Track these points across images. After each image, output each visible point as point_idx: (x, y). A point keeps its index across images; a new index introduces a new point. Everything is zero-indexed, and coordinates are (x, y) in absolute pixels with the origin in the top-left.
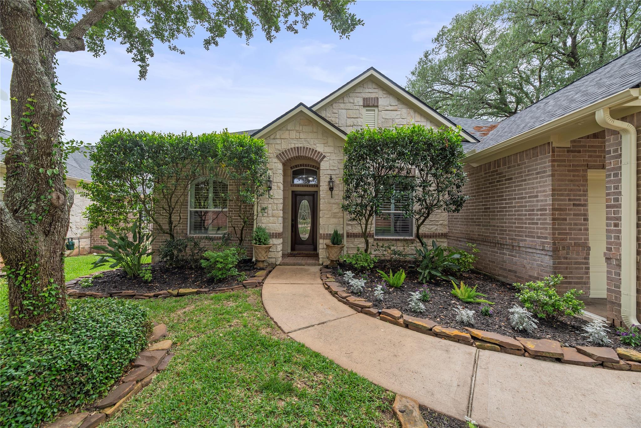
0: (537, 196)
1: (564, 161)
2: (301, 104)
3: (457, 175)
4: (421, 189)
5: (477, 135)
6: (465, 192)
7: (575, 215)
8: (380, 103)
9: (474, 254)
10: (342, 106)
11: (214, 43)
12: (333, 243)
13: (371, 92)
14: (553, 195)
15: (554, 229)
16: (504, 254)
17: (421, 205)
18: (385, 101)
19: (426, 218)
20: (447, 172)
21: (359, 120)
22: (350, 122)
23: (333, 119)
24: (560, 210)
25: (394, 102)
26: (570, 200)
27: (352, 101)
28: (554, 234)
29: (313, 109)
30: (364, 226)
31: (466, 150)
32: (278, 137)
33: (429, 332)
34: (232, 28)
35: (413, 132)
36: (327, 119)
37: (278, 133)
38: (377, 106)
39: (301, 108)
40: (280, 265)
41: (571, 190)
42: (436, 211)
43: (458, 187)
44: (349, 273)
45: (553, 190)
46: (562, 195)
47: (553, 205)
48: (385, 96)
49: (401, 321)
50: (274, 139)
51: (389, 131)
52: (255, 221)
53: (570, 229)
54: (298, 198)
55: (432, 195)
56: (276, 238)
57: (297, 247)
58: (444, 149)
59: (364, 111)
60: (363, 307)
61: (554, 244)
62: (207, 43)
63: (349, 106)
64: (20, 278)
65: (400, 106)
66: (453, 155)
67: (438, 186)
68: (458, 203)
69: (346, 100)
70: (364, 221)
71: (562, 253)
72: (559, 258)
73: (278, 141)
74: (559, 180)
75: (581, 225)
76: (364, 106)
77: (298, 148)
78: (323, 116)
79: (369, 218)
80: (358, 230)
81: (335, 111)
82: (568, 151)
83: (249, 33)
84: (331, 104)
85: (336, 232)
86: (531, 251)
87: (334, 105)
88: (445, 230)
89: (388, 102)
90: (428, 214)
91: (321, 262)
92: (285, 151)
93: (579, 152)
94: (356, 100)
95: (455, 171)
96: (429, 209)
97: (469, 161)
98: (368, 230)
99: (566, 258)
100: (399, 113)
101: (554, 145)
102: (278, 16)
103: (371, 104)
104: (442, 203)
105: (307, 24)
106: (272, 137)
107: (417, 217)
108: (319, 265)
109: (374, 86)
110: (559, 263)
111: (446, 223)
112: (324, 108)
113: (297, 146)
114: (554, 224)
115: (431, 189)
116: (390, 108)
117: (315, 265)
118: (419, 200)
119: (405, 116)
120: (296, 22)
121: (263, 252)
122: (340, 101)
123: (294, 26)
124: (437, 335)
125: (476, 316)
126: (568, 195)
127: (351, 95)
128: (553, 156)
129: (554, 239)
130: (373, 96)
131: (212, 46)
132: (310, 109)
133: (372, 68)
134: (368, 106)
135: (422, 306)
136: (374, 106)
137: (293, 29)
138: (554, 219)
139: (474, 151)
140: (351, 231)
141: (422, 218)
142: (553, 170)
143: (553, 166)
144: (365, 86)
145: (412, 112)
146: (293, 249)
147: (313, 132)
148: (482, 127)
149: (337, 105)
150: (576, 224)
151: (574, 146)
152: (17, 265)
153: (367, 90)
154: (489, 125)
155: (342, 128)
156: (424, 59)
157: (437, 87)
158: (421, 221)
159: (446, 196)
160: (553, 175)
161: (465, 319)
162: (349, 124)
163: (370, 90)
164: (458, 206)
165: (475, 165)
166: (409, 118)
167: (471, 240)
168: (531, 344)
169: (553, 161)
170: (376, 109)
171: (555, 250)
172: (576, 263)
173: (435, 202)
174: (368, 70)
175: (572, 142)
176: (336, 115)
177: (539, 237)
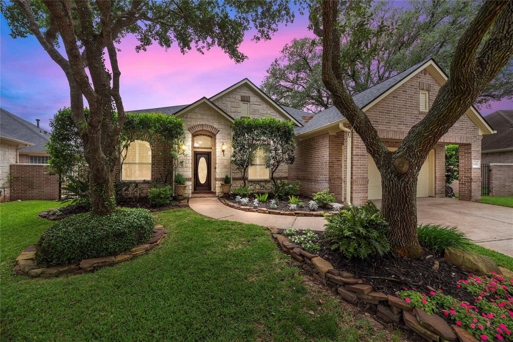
0: (324, 157)
1: (334, 141)
2: (204, 98)
3: (292, 145)
4: (274, 152)
5: (303, 122)
6: (295, 154)
7: (337, 165)
8: (251, 100)
9: (299, 185)
10: (228, 99)
11: (143, 49)
12: (225, 183)
13: (246, 93)
14: (329, 156)
15: (329, 171)
16: (312, 185)
17: (274, 160)
18: (254, 99)
19: (277, 168)
20: (287, 144)
21: (239, 109)
22: (233, 110)
23: (223, 107)
24: (332, 163)
25: (259, 100)
26: (335, 158)
27: (234, 97)
28: (329, 173)
29: (210, 100)
30: (243, 174)
31: (296, 132)
32: (189, 117)
33: (279, 214)
34: (157, 41)
35: (270, 122)
36: (219, 107)
37: (189, 114)
38: (249, 102)
39: (204, 100)
40: (191, 198)
41: (336, 154)
42: (282, 164)
43: (292, 151)
44: (238, 197)
45: (329, 154)
46: (333, 156)
47: (329, 160)
48: (254, 96)
49: (267, 212)
50: (186, 118)
51: (258, 120)
52: (174, 171)
53: (336, 171)
54: (198, 156)
55: (280, 155)
56: (188, 181)
57: (198, 188)
58: (285, 132)
59: (241, 103)
60: (249, 209)
61: (329, 177)
62: (138, 48)
63: (232, 100)
64: (103, 192)
65: (263, 103)
66: (290, 135)
67: (282, 150)
68: (291, 159)
69: (231, 96)
70: (243, 171)
71: (332, 181)
72: (331, 184)
73: (189, 120)
74: (332, 150)
75: (340, 169)
76: (242, 101)
77: (202, 124)
78: (216, 104)
79: (246, 168)
80: (239, 175)
81: (224, 102)
82: (335, 137)
83: (169, 46)
84: (221, 98)
85: (227, 177)
86: (321, 181)
87: (223, 98)
88: (286, 175)
89: (256, 100)
90: (278, 166)
91: (217, 195)
92: (194, 126)
93: (339, 137)
94: (237, 96)
95: (291, 143)
96: (279, 162)
97: (297, 138)
98: (245, 176)
99: (334, 184)
100: (262, 106)
101: (330, 134)
102: (191, 41)
103: (245, 100)
104: (284, 160)
105: (209, 48)
106: (185, 116)
107: (272, 167)
108: (216, 197)
109: (247, 89)
110: (331, 186)
111: (287, 171)
112: (217, 100)
113: (201, 123)
114: (329, 169)
115: (279, 152)
116: (256, 103)
117: (214, 197)
118: (273, 158)
119: (265, 109)
120: (203, 47)
121: (182, 190)
122: (227, 96)
123: (202, 49)
124: (282, 214)
125: (297, 206)
126: (335, 156)
127: (234, 93)
128: (329, 139)
129: (329, 175)
130: (247, 95)
131: (142, 51)
132: (208, 100)
133: (246, 79)
134: (244, 101)
135: (276, 206)
136: (247, 101)
137: (201, 51)
138: (329, 167)
139: (299, 133)
140: (234, 177)
141: (275, 168)
142: (329, 145)
143: (329, 143)
144: (242, 88)
145: (269, 107)
146: (195, 189)
147: (211, 115)
148: (305, 117)
149: (225, 98)
150: (338, 169)
151: (337, 135)
152: (102, 185)
153: (243, 91)
154: (309, 116)
155: (228, 113)
156: (275, 63)
157: (282, 83)
158: (274, 170)
159: (287, 156)
160: (329, 147)
161: (293, 208)
162: (232, 111)
163: (245, 91)
164: (292, 161)
165: (300, 140)
166: (267, 110)
167: (299, 179)
168: (314, 213)
169: (329, 141)
170: (249, 103)
171: (330, 180)
172: (337, 186)
173: (281, 159)
174: (244, 80)
175: (337, 133)
176: (225, 105)
177: (325, 175)
